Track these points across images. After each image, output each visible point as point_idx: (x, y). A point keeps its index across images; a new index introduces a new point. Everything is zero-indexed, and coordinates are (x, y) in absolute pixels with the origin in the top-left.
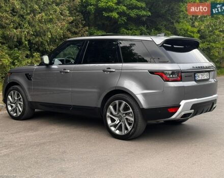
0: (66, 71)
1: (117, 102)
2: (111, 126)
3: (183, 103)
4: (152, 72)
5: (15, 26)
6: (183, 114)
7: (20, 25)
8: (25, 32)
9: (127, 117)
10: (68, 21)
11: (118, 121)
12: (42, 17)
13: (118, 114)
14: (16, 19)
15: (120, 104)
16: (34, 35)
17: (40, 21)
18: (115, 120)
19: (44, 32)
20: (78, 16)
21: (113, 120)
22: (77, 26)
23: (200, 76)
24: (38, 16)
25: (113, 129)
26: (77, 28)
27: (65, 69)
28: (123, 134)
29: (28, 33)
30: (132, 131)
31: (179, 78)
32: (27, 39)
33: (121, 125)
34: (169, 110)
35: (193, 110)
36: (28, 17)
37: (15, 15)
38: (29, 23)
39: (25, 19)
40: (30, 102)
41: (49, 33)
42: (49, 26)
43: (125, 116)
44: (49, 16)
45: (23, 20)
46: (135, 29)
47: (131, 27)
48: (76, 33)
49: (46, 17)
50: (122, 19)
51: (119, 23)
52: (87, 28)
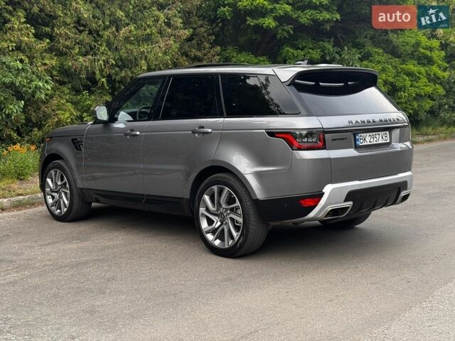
0: (134, 133)
1: (215, 188)
2: (208, 232)
3: (328, 189)
4: (272, 134)
5: (83, 50)
6: (329, 208)
7: (92, 49)
8: (101, 62)
9: (232, 216)
10: (180, 37)
11: (219, 223)
12: (130, 32)
13: (218, 210)
14: (84, 37)
15: (221, 192)
16: (117, 65)
17: (127, 39)
18: (214, 222)
19: (136, 59)
20: (201, 26)
21: (210, 222)
22: (199, 46)
23: (368, 139)
24: (123, 31)
25: (210, 237)
26: (199, 49)
27: (132, 130)
28: (227, 246)
29: (106, 62)
30: (240, 241)
31: (320, 144)
32: (104, 73)
33: (223, 230)
34: (302, 202)
35: (351, 203)
36: (106, 33)
37: (81, 32)
38: (109, 45)
39: (102, 37)
40: (81, 189)
41: (143, 62)
42: (144, 48)
43: (229, 214)
44: (145, 30)
45: (98, 38)
46: (311, 46)
47: (304, 44)
48: (199, 60)
49: (140, 32)
50: (283, 30)
51: (278, 36)
52: (218, 48)
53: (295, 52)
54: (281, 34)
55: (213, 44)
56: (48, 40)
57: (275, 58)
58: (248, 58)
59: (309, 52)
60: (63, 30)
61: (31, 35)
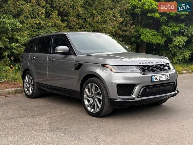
5: (79, 26)
7: (83, 26)
10: (119, 21)
12: (99, 19)
14: (80, 21)
17: (97, 22)
20: (127, 17)
22: (126, 25)
24: (96, 19)
26: (126, 27)
36: (89, 20)
37: (80, 19)
38: (90, 24)
39: (87, 21)
41: (104, 31)
42: (104, 26)
44: (104, 18)
45: (86, 22)
46: (175, 26)
47: (172, 24)
48: (126, 31)
49: (102, 19)
50: (163, 18)
51: (160, 21)
52: (134, 26)
53: (168, 28)
54: (162, 20)
55: (132, 25)
56: (66, 22)
57: (159, 31)
58: (147, 30)
59: (174, 28)
60: (72, 18)
61: (60, 20)
